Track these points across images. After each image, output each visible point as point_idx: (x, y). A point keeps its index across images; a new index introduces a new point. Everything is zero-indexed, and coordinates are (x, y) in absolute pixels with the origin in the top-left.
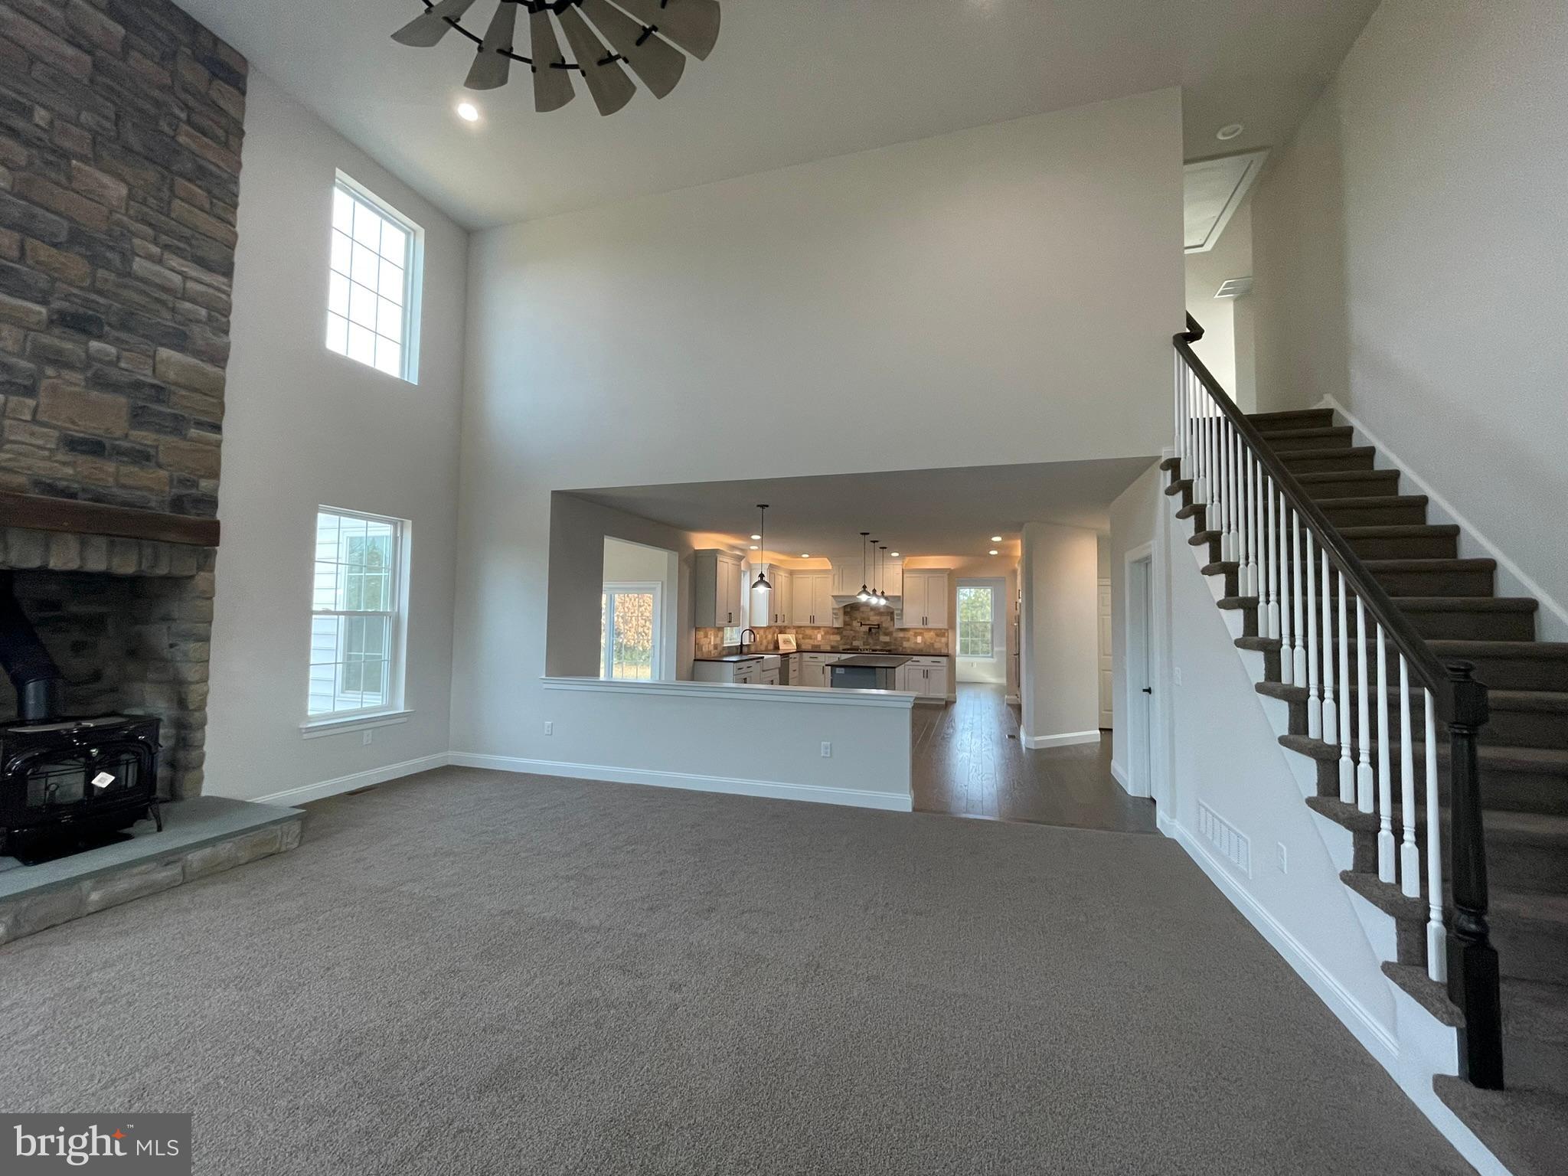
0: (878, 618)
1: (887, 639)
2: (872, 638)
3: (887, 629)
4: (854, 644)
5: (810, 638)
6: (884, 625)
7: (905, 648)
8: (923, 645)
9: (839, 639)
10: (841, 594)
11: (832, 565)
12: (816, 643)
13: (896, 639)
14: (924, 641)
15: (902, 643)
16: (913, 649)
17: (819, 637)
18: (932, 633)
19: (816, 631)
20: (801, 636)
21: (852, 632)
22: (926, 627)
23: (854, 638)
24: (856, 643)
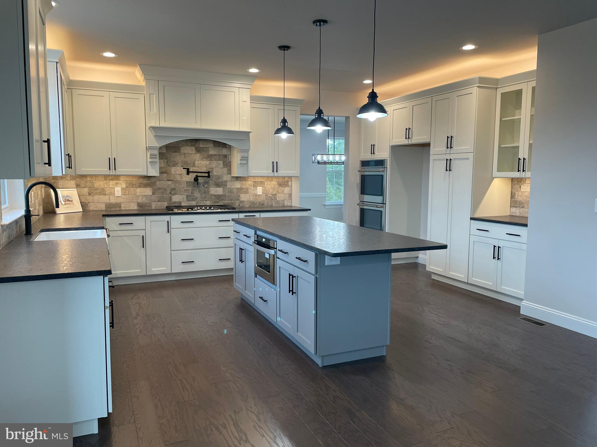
0: (208, 163)
1: (219, 191)
2: (200, 192)
3: (219, 177)
4: (173, 200)
5: (103, 192)
6: (215, 174)
7: (243, 201)
8: (263, 198)
9: (151, 194)
10: (163, 125)
11: (146, 79)
12: (113, 200)
13: (231, 191)
14: (265, 192)
15: (239, 196)
16: (253, 203)
17: (118, 191)
18: (274, 183)
19: (111, 183)
20: (86, 190)
21: (170, 183)
22: (276, 174)
23: (173, 191)
24: (176, 198)
